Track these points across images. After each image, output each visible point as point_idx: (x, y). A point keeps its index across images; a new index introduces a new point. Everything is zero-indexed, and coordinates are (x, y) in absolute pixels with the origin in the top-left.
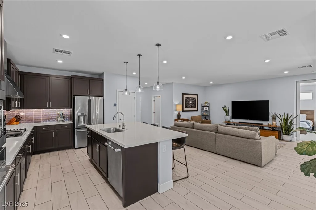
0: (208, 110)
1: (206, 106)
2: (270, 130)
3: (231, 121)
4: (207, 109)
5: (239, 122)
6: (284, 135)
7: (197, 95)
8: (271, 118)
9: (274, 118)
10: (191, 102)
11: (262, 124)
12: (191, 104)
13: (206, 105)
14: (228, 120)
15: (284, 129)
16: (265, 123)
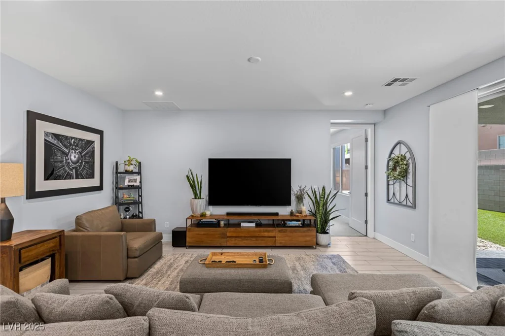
0: (138, 184)
1: (132, 173)
2: (299, 227)
3: (208, 213)
4: (135, 181)
5: (228, 214)
6: (320, 233)
7: (100, 133)
8: (293, 198)
9: (300, 199)
10: (74, 157)
11: (277, 214)
12: (74, 163)
13: (131, 168)
14: (202, 211)
15: (320, 221)
16: (283, 211)
